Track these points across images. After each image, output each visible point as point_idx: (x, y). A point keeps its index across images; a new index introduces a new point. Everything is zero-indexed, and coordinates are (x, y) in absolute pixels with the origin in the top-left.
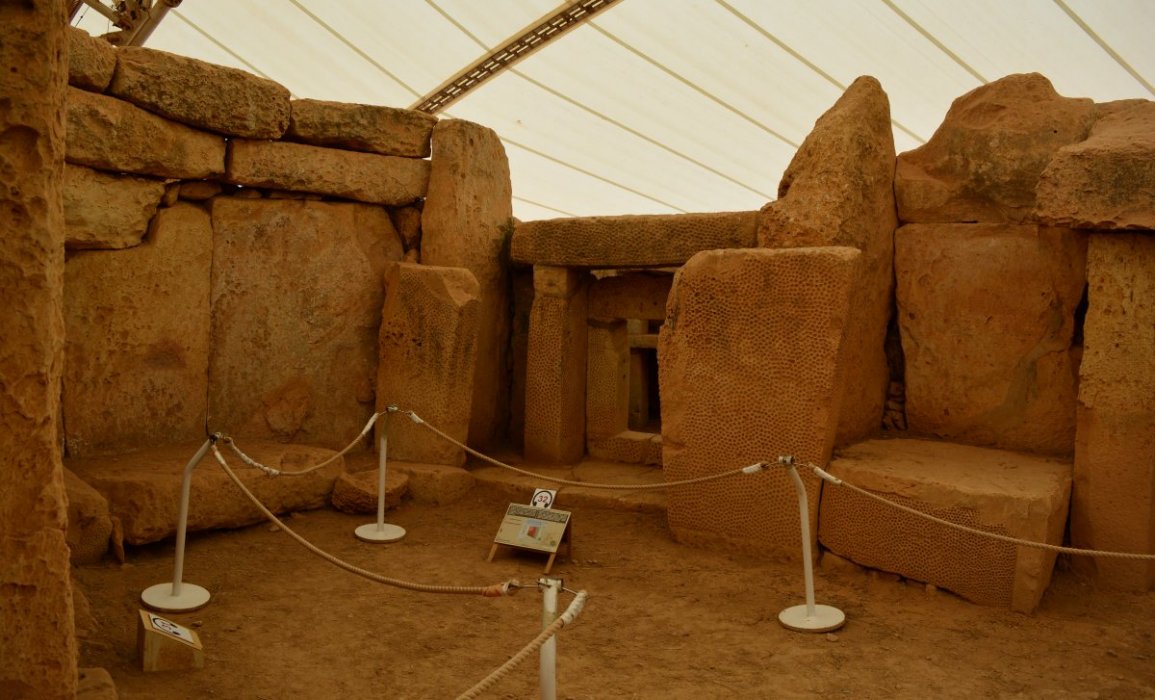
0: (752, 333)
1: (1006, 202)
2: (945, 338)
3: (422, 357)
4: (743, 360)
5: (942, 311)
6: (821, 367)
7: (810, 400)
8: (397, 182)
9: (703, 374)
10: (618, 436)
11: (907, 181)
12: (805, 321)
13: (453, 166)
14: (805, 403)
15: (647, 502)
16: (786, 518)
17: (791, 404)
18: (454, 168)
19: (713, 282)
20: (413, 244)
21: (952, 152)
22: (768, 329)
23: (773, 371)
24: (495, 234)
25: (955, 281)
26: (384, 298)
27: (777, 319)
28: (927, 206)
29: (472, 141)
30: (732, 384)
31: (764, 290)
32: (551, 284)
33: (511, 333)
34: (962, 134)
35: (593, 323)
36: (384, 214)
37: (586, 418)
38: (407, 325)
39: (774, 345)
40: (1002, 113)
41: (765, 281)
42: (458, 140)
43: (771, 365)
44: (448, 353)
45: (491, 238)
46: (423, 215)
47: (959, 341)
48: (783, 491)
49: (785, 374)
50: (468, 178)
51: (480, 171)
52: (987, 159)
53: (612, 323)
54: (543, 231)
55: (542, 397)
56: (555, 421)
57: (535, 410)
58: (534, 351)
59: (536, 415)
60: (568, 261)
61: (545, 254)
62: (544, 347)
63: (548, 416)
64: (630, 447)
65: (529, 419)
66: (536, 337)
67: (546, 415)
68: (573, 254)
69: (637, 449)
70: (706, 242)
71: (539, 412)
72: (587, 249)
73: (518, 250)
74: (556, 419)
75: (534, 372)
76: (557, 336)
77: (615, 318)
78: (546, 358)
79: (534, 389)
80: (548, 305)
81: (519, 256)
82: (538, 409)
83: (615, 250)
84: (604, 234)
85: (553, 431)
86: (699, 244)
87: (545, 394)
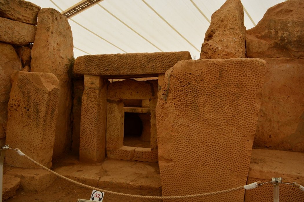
0: (212, 102)
1: (293, 49)
2: (269, 105)
3: (29, 117)
4: (206, 116)
5: (267, 94)
6: (250, 119)
7: (244, 136)
8: (19, 34)
9: (184, 123)
10: (120, 149)
11: (251, 40)
12: (242, 95)
13: (47, 27)
14: (241, 138)
15: (143, 184)
16: (228, 197)
17: (233, 139)
18: (48, 29)
19: (190, 75)
20: (27, 63)
21: (269, 29)
22: (221, 99)
23: (223, 121)
24: (66, 62)
25: (273, 81)
26: (11, 88)
27: (226, 94)
28: (259, 51)
29: (56, 18)
30: (200, 129)
31: (219, 79)
32: (92, 83)
33: (73, 106)
34: (274, 21)
35: (109, 101)
36: (12, 48)
37: (106, 141)
38: (22, 100)
39: (224, 108)
40: (292, 13)
41: (220, 74)
42: (50, 17)
43: (222, 118)
44: (42, 114)
45: (64, 63)
46: (32, 50)
47: (275, 107)
48: (227, 183)
49: (231, 123)
50: (54, 35)
51: (60, 33)
52: (286, 31)
53: (118, 101)
54: (89, 59)
55: (88, 133)
56: (94, 144)
57: (85, 139)
58: (84, 113)
59: (85, 142)
60: (100, 73)
61: (89, 70)
62: (89, 111)
63: (91, 142)
64: (126, 153)
65: (82, 143)
66: (85, 107)
67: (90, 142)
68: (103, 70)
69: (129, 154)
70: (165, 64)
71: (86, 140)
72: (109, 67)
73: (77, 68)
74: (94, 143)
75: (84, 122)
76: (95, 106)
77: (120, 99)
78: (90, 116)
79: (84, 130)
80: (91, 93)
81: (78, 71)
82: (86, 139)
83: (123, 68)
84: (118, 61)
85: (93, 148)
86: (162, 65)
87: (89, 132)
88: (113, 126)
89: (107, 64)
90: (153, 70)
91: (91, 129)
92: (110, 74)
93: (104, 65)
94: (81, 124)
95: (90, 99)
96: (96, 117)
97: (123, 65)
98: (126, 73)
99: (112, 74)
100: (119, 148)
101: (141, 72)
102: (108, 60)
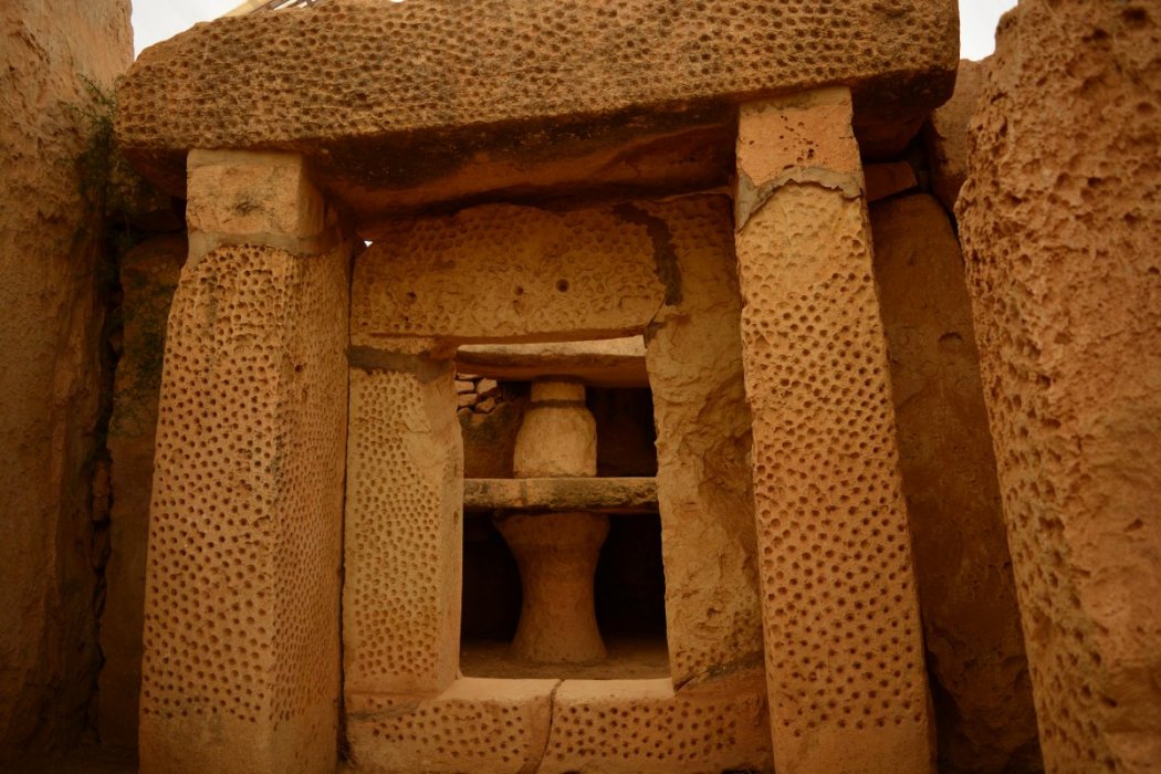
35: (362, 360)
37: (342, 646)
54: (225, 42)
55: (206, 581)
56: (253, 662)
57: (180, 629)
58: (179, 426)
59: (181, 647)
60: (308, 126)
61: (228, 112)
62: (217, 408)
63: (228, 648)
64: (492, 727)
65: (157, 662)
66: (189, 377)
67: (220, 646)
68: (329, 100)
69: (513, 731)
70: (791, 22)
71: (193, 636)
72: (376, 79)
73: (139, 108)
74: (256, 655)
75: (177, 495)
76: (262, 369)
77: (437, 338)
78: (224, 444)
79: (177, 556)
80: (232, 271)
81: (143, 130)
82: (189, 626)
83: (475, 73)
84: (438, 29)
85: (244, 698)
86: (771, 29)
87: (215, 570)
88: (389, 533)
89: (360, 57)
90: (705, 71)
91: (228, 544)
92: (376, 124)
93: (338, 64)
94: (155, 512)
95: (228, 319)
96: (273, 452)
97: (475, 54)
98: (501, 107)
99: (397, 127)
100: (435, 692)
101: (613, 92)
102: (367, 30)
